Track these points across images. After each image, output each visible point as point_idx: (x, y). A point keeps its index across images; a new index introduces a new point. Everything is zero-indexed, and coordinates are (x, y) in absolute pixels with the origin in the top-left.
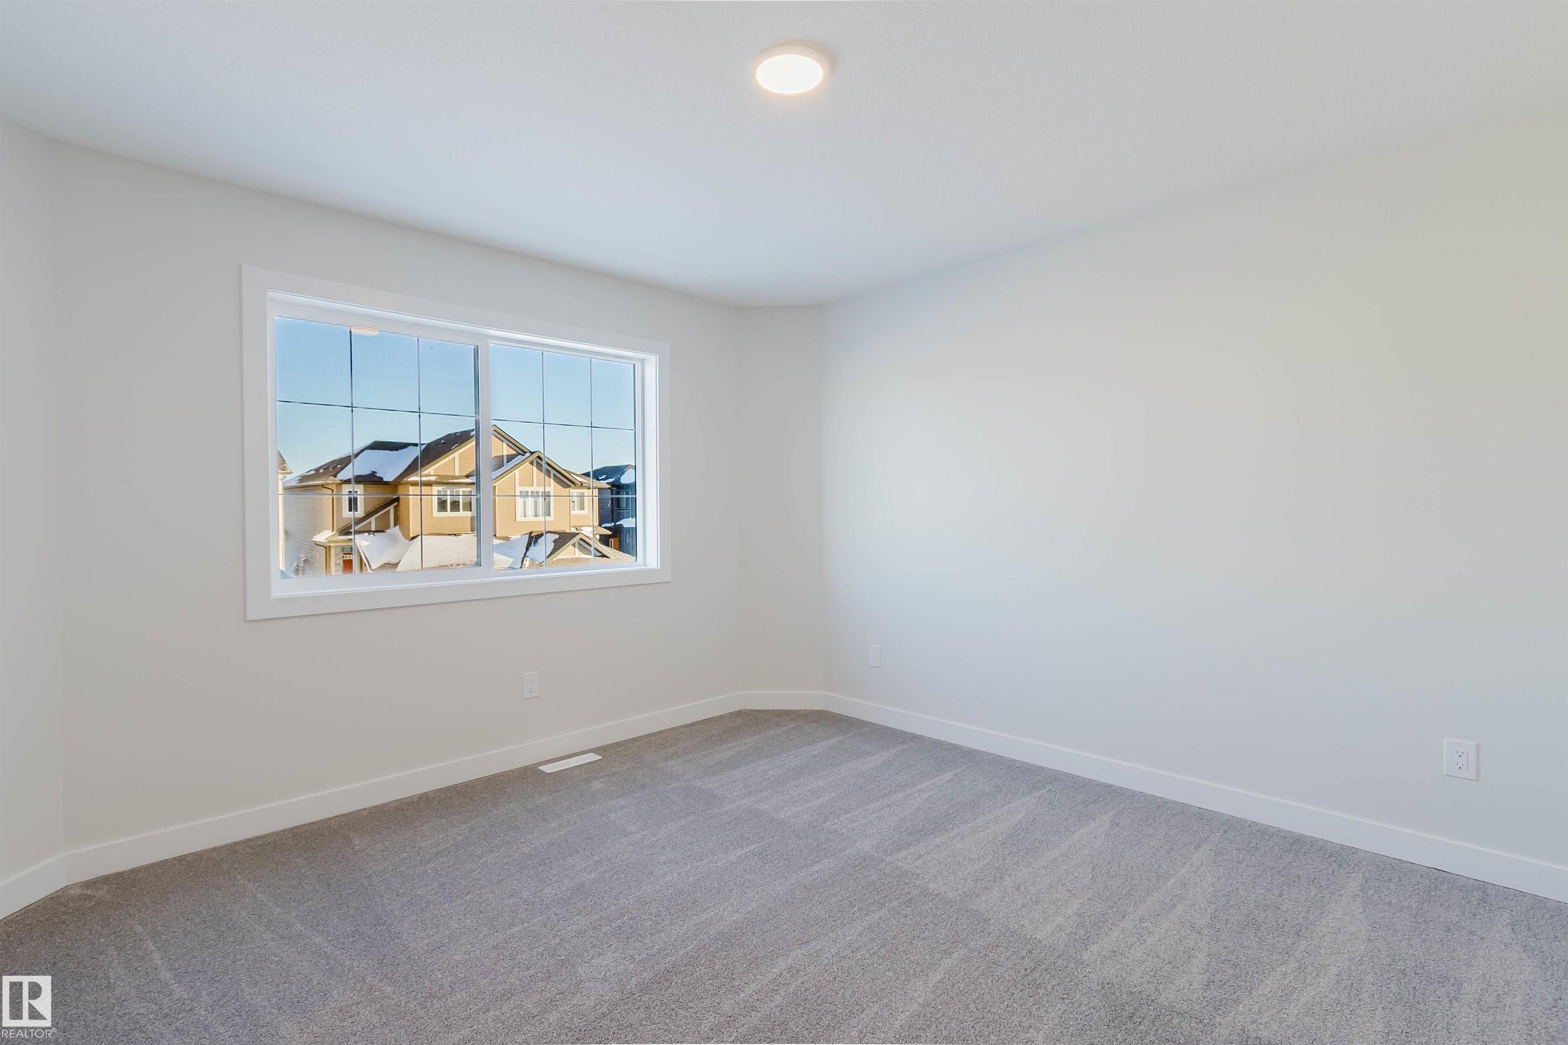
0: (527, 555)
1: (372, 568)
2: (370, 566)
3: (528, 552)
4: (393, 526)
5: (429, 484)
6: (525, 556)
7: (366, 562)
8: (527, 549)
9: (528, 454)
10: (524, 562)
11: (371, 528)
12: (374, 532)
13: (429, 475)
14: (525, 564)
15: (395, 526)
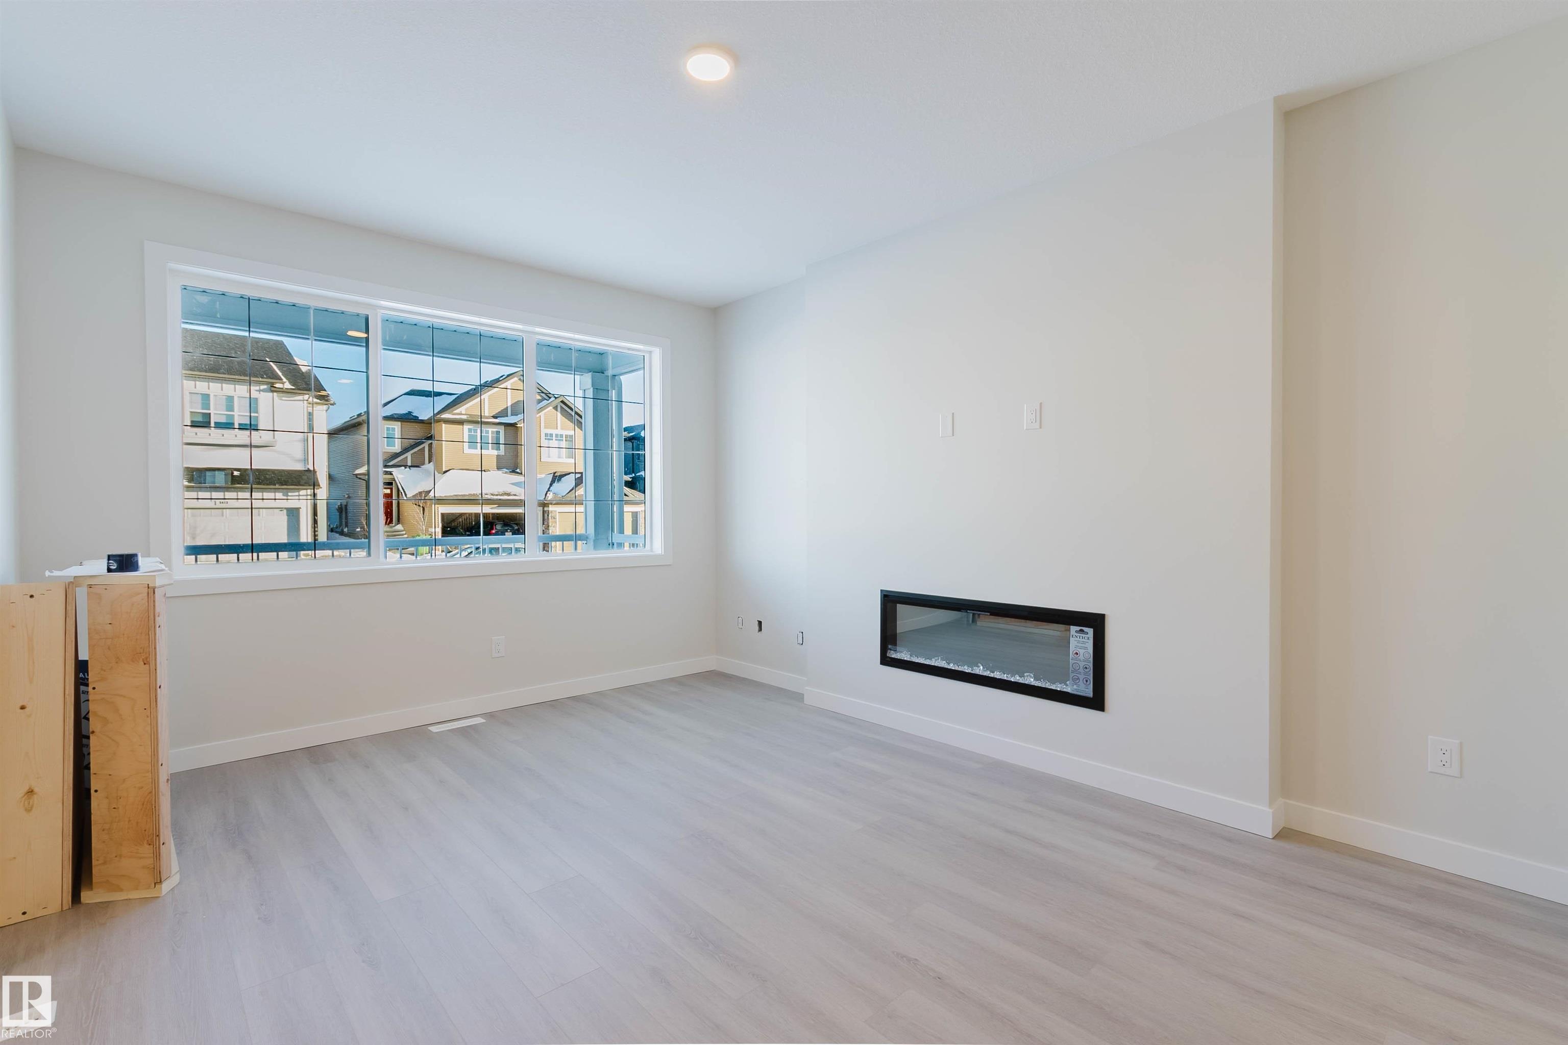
0: (550, 489)
1: (408, 496)
2: (406, 495)
3: (551, 488)
4: (428, 462)
5: (461, 422)
6: (549, 490)
7: (402, 491)
8: (551, 485)
9: (553, 399)
10: (548, 495)
11: (407, 463)
12: (410, 467)
13: (461, 414)
14: (548, 497)
15: (429, 462)
